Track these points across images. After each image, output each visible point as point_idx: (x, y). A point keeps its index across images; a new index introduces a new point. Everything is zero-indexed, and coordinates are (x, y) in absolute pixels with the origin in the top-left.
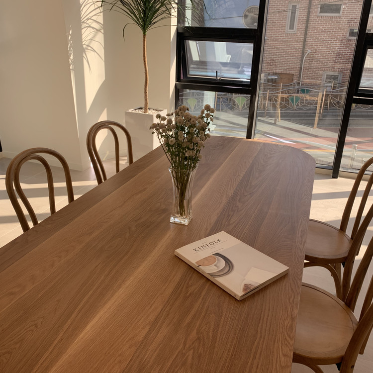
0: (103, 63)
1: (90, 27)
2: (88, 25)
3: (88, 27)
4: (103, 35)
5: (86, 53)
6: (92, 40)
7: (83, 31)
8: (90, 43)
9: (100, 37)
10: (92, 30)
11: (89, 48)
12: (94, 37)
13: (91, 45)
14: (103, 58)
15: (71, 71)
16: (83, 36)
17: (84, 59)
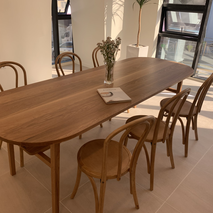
0: (122, 22)
1: (117, 3)
2: (116, 3)
3: (116, 4)
4: (123, 8)
5: (114, 16)
6: (117, 10)
7: (113, 6)
8: (116, 11)
10: (118, 5)
12: (119, 8)
13: (117, 13)
14: (122, 19)
15: (105, 25)
16: (113, 8)
17: (112, 19)
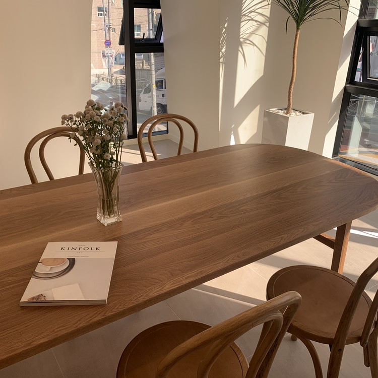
0: (263, 58)
1: (252, 19)
2: (249, 18)
3: (250, 20)
4: (268, 29)
5: (243, 46)
6: (252, 33)
7: (242, 24)
8: (249, 36)
9: (264, 31)
10: (255, 23)
11: (248, 42)
12: (257, 29)
13: (251, 39)
14: (264, 53)
15: (221, 65)
16: (242, 30)
17: (239, 53)
